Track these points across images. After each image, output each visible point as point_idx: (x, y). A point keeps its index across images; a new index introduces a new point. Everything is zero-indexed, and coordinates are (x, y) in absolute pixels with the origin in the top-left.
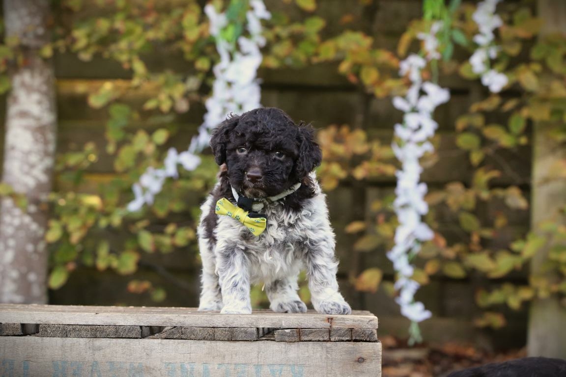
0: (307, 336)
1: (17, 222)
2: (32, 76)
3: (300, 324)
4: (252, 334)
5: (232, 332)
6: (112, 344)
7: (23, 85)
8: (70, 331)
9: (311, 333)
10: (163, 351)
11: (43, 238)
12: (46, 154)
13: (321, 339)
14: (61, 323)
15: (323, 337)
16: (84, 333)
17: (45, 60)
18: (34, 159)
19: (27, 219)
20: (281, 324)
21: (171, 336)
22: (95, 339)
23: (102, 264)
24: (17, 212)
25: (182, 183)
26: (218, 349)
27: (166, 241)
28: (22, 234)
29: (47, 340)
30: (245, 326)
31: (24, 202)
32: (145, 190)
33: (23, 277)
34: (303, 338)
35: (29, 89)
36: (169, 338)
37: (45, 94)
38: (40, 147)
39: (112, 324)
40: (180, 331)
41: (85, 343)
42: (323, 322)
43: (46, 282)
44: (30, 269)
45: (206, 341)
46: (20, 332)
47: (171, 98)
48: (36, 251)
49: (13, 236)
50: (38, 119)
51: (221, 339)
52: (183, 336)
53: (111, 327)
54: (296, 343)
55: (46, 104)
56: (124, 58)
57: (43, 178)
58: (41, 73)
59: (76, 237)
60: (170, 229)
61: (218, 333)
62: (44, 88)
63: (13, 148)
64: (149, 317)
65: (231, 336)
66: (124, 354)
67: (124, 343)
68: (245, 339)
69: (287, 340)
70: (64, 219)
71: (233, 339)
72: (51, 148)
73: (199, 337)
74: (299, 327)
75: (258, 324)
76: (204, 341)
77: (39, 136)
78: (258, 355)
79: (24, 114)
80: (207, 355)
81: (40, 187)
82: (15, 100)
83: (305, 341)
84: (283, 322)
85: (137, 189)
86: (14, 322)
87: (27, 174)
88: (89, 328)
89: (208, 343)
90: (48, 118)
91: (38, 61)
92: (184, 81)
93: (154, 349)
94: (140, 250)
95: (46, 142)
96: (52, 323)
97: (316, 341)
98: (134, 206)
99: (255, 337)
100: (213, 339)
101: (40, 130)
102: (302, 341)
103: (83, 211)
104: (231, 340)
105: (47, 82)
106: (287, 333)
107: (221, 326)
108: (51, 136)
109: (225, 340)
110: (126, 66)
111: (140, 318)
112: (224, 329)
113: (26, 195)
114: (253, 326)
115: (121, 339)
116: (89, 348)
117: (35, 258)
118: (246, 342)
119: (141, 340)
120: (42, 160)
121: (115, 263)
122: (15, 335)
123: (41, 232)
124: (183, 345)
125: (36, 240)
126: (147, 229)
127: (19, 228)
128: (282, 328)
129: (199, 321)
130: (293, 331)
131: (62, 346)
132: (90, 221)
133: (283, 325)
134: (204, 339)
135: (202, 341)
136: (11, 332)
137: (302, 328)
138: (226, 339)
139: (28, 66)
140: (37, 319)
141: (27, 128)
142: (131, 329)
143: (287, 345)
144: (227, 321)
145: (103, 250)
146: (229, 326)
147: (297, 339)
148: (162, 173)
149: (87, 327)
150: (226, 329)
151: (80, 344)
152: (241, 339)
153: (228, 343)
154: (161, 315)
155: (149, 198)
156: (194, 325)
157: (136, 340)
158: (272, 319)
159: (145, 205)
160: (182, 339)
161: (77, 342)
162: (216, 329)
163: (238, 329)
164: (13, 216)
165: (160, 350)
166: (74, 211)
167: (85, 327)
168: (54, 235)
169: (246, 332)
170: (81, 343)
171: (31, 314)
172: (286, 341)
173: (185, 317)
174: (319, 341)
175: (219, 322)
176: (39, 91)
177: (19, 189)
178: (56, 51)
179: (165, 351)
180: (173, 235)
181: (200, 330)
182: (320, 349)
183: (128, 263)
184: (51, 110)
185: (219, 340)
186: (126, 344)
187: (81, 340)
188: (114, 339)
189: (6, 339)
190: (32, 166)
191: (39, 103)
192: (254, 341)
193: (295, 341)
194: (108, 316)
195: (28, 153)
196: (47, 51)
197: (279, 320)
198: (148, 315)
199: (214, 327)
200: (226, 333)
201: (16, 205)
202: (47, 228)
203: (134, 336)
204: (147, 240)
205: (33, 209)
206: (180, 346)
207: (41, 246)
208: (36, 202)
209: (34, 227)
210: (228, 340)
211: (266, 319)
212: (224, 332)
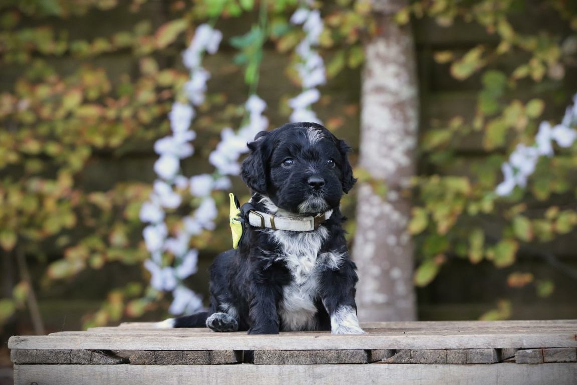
0: (551, 356)
1: (376, 211)
2: (388, 46)
3: (543, 343)
4: (489, 355)
5: (467, 354)
6: (334, 371)
7: (378, 56)
8: (287, 357)
9: (556, 353)
10: (390, 377)
11: (405, 229)
12: (407, 133)
13: (568, 360)
14: (277, 349)
15: (570, 358)
16: (302, 359)
17: (402, 27)
18: (392, 139)
19: (387, 208)
20: (523, 344)
21: (399, 361)
22: (315, 366)
23: (475, 255)
24: (376, 200)
25: (559, 161)
26: (452, 373)
27: (546, 227)
28: (382, 225)
29: (262, 368)
30: (482, 347)
31: (383, 188)
32: (516, 171)
33: (386, 273)
34: (548, 359)
35: (385, 61)
36: (397, 362)
37: (404, 65)
38: (399, 125)
39: (333, 348)
40: (409, 354)
41: (304, 370)
42: (569, 341)
43: (412, 278)
44: (393, 264)
45: (438, 365)
46: (233, 359)
47: (545, 64)
48: (398, 244)
49: (372, 228)
50: (395, 94)
51: (454, 362)
52: (412, 360)
53: (332, 351)
54: (539, 365)
55: (405, 76)
56: (487, 20)
57: (405, 161)
58: (398, 42)
59: (443, 226)
60: (552, 213)
61: (451, 357)
62: (402, 58)
63: (369, 128)
64: (374, 339)
65: (465, 359)
66: (347, 381)
67: (348, 370)
68: (481, 361)
69: (529, 361)
70: (430, 206)
71: (468, 362)
72: (413, 125)
73: (431, 360)
74: (542, 347)
75: (496, 344)
76: (436, 365)
77: (398, 113)
78: (497, 379)
79: (380, 90)
80: (440, 381)
81: (401, 171)
82: (370, 73)
83: (549, 362)
84: (524, 341)
85: (507, 170)
86: (226, 349)
87: (386, 156)
88: (308, 353)
89: (440, 367)
90: (407, 92)
91: (393, 29)
92: (561, 44)
93: (381, 376)
94: (517, 239)
95: (406, 120)
96: (267, 348)
97: (562, 362)
98: (504, 189)
99: (492, 359)
100: (446, 362)
101: (398, 106)
102: (546, 362)
103: (449, 197)
104: (465, 363)
105: (405, 52)
106: (529, 354)
107: (454, 347)
108: (412, 113)
109: (459, 364)
110: (491, 30)
111: (363, 340)
112: (458, 351)
113: (385, 181)
114: (490, 347)
115: (344, 365)
116: (309, 376)
117: (399, 251)
118: (483, 366)
119: (366, 365)
120: (402, 140)
121: (490, 254)
122: (227, 364)
123: (403, 222)
124: (413, 370)
125: (398, 231)
126: (523, 214)
127: (378, 218)
128: (523, 347)
129: (430, 343)
130: (536, 351)
131: (280, 374)
132: (458, 207)
133: (525, 344)
134: (436, 362)
135: (434, 365)
136: (223, 360)
137: (546, 348)
138: (460, 362)
139: (382, 34)
140: (251, 344)
141: (384, 104)
142: (354, 353)
143: (530, 367)
144: (461, 342)
145: (477, 240)
146: (463, 348)
147: (540, 360)
148: (533, 152)
149: (306, 352)
150: (461, 351)
151: (298, 372)
152: (476, 362)
153: (462, 366)
154: (388, 337)
155: (521, 180)
156: (424, 347)
157: (360, 365)
158: (511, 339)
159: (516, 187)
160: (411, 363)
161: (296, 369)
162: (448, 351)
163: (474, 351)
164: (372, 205)
165: (387, 376)
166: (440, 197)
167: (304, 353)
168: (418, 224)
169: (482, 354)
170: (300, 370)
171: (243, 339)
172: (527, 363)
173: (414, 339)
174: (565, 362)
175: (452, 343)
176: (395, 62)
177: (378, 174)
178: (412, 16)
179: (392, 377)
180: (554, 220)
181: (431, 353)
182: (566, 372)
183: (505, 254)
184: (410, 83)
185: (452, 364)
186: (349, 370)
187: (300, 366)
188: (336, 365)
189: (218, 368)
190: (391, 148)
191: (397, 75)
192: (492, 363)
193: (538, 363)
194: (328, 340)
195: (385, 133)
196: (403, 17)
197: (520, 339)
198: (372, 337)
199: (446, 349)
200: (460, 355)
201: (375, 192)
202: (410, 217)
203: (358, 361)
204: (523, 228)
205: (393, 196)
206: (409, 371)
207: (405, 238)
208: (397, 188)
209: (396, 216)
210: (463, 364)
211: (505, 338)
212: (458, 354)
